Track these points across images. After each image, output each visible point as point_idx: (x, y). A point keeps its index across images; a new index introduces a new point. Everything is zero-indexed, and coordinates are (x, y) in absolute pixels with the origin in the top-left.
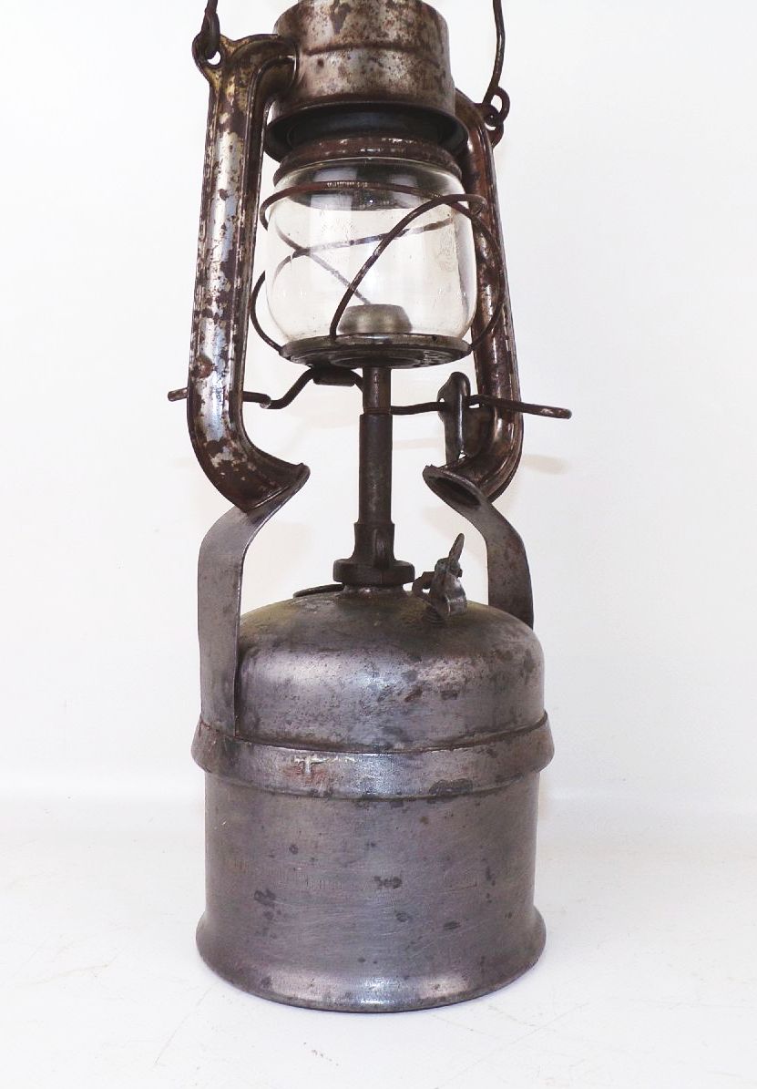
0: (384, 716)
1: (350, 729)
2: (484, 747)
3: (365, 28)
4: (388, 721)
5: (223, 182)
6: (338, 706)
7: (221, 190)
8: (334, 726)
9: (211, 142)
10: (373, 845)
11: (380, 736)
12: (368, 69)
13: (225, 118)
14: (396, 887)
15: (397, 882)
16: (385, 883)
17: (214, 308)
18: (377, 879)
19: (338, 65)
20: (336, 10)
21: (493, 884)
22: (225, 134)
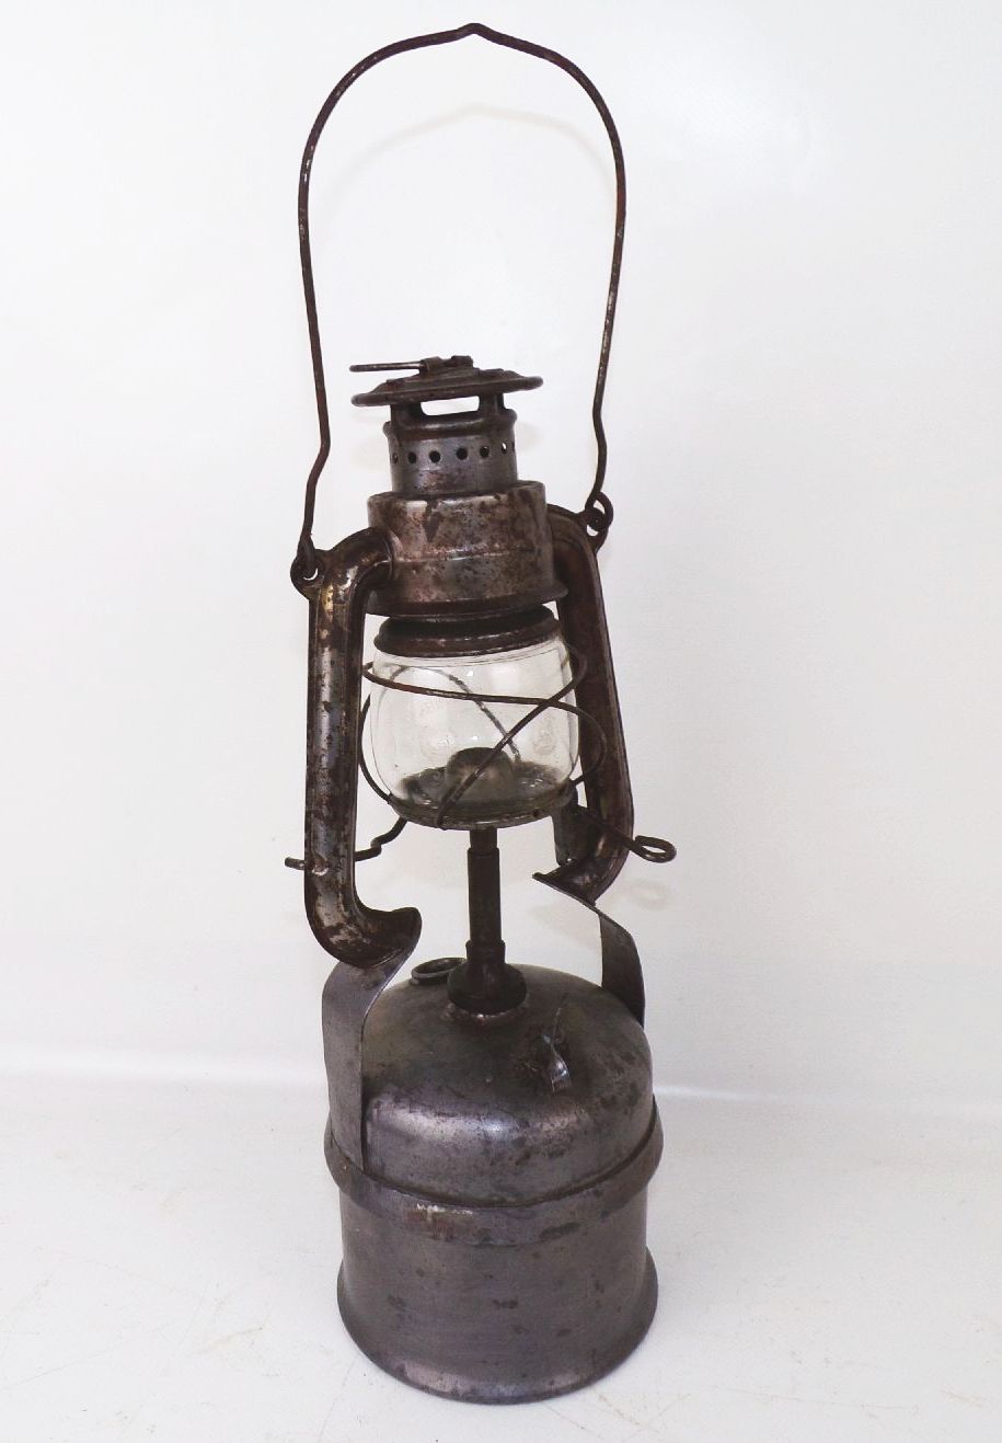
0: (498, 1178)
1: (466, 1186)
2: (591, 1190)
3: (458, 537)
4: (500, 1181)
5: (326, 695)
6: (455, 1169)
7: (325, 702)
8: (452, 1183)
9: (313, 655)
10: (491, 1277)
11: (494, 1191)
12: (462, 577)
13: (325, 634)
14: (512, 1308)
15: (513, 1304)
16: (504, 1305)
17: (325, 811)
18: (496, 1302)
19: (433, 573)
20: (429, 518)
21: (602, 1292)
22: (327, 649)
